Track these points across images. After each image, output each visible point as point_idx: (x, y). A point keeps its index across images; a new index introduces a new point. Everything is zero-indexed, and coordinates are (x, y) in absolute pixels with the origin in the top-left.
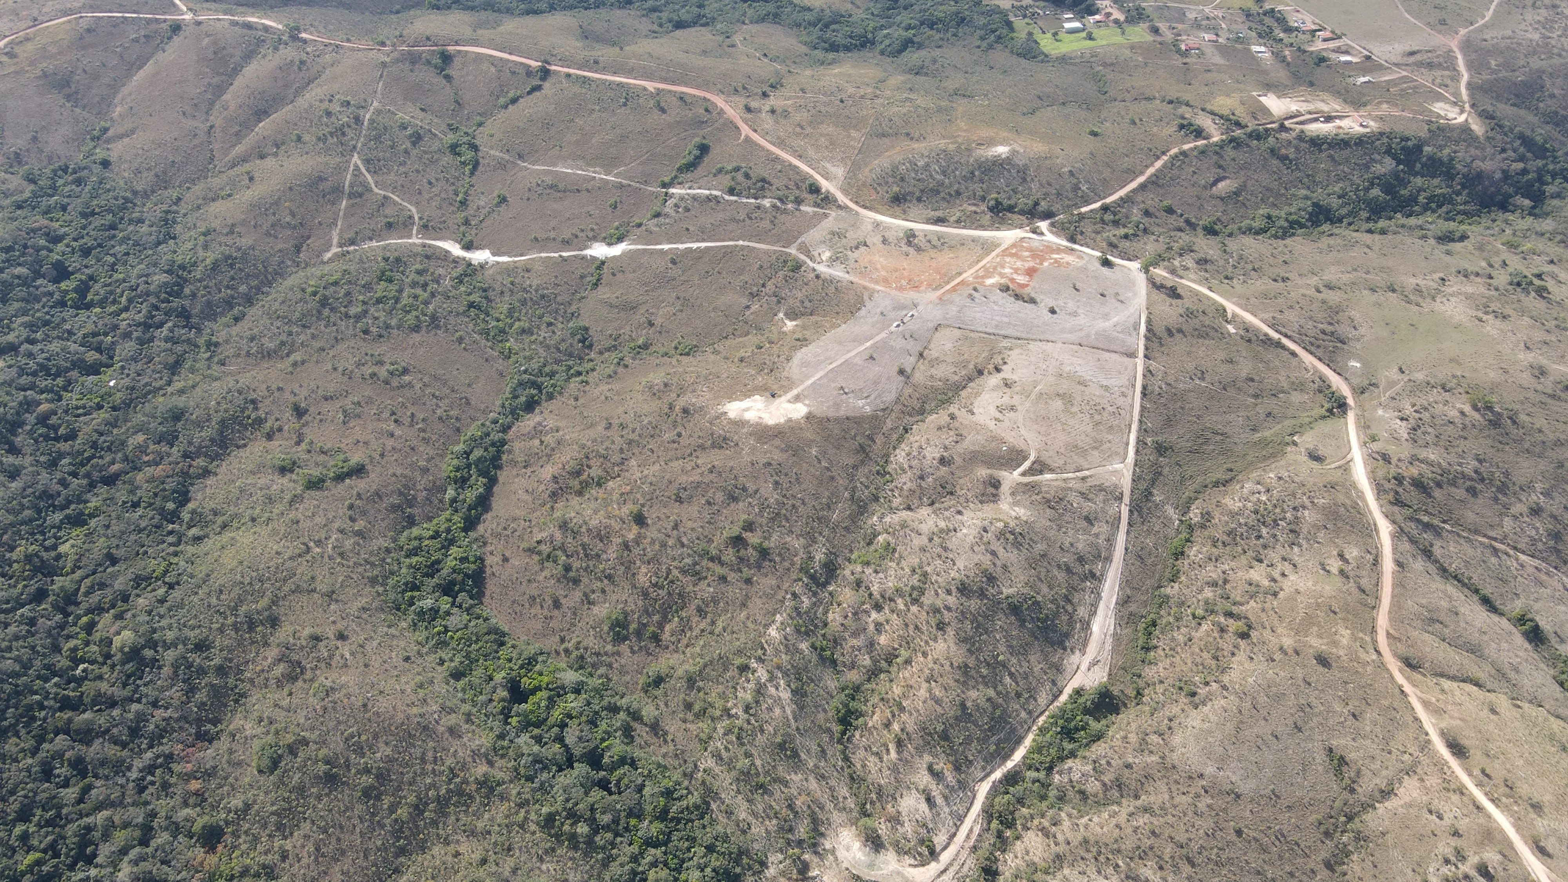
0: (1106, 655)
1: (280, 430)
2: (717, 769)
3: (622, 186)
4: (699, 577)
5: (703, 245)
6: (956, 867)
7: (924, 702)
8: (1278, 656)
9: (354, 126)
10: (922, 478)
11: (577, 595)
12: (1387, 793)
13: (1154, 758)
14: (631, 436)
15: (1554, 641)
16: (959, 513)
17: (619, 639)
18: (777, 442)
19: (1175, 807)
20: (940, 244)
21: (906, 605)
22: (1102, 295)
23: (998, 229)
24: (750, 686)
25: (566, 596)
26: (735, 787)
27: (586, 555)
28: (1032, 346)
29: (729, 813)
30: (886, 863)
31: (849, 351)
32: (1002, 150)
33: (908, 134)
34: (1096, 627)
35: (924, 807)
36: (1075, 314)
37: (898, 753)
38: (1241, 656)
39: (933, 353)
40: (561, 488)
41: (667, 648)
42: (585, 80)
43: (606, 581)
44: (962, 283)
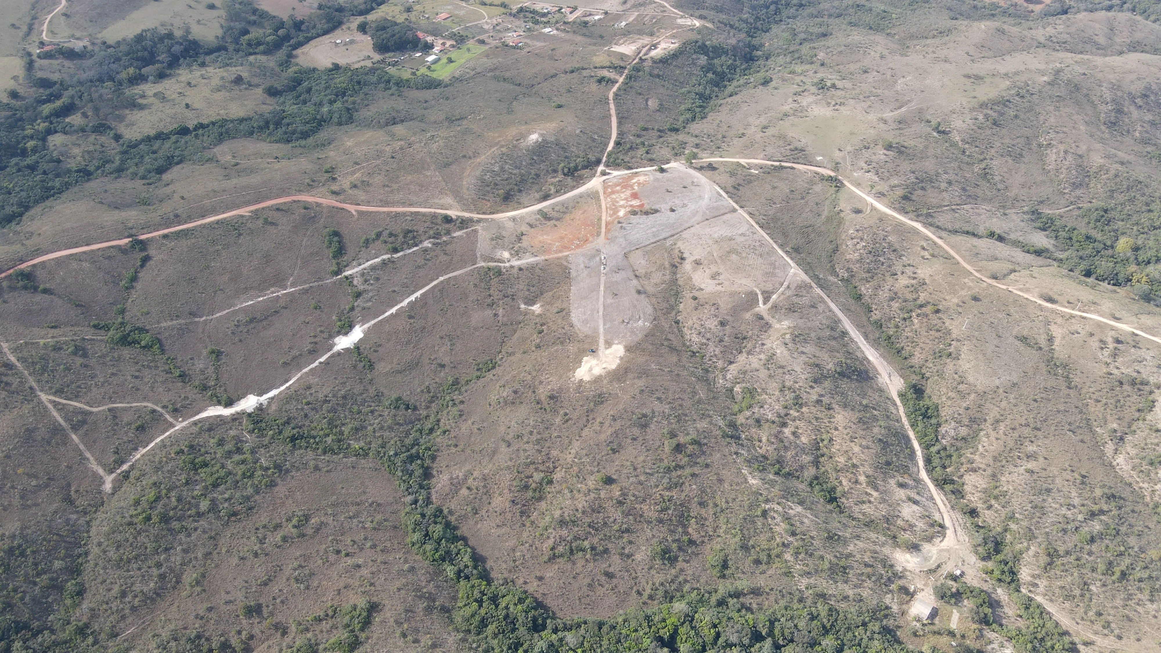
0: (889, 368)
1: (251, 637)
2: (812, 581)
3: (306, 291)
4: (678, 485)
5: (418, 294)
6: (957, 524)
7: (863, 453)
8: (960, 310)
9: (10, 372)
10: (721, 341)
11: (616, 559)
12: (1051, 340)
13: (973, 396)
14: (534, 437)
15: (1006, 235)
16: (763, 344)
17: (673, 560)
18: (630, 376)
19: (1005, 410)
20: (566, 209)
21: (798, 411)
22: (685, 187)
23: (584, 184)
24: (778, 520)
25: (610, 566)
26: (831, 582)
27: (597, 530)
28: (685, 235)
29: (846, 598)
30: (929, 551)
31: (598, 299)
32: (534, 137)
33: (464, 156)
34: (871, 358)
35: (915, 507)
36: (685, 206)
37: (877, 491)
38: (948, 322)
39: (641, 271)
40: (524, 505)
41: (703, 542)
42: (184, 234)
43: (626, 535)
44: (607, 224)
